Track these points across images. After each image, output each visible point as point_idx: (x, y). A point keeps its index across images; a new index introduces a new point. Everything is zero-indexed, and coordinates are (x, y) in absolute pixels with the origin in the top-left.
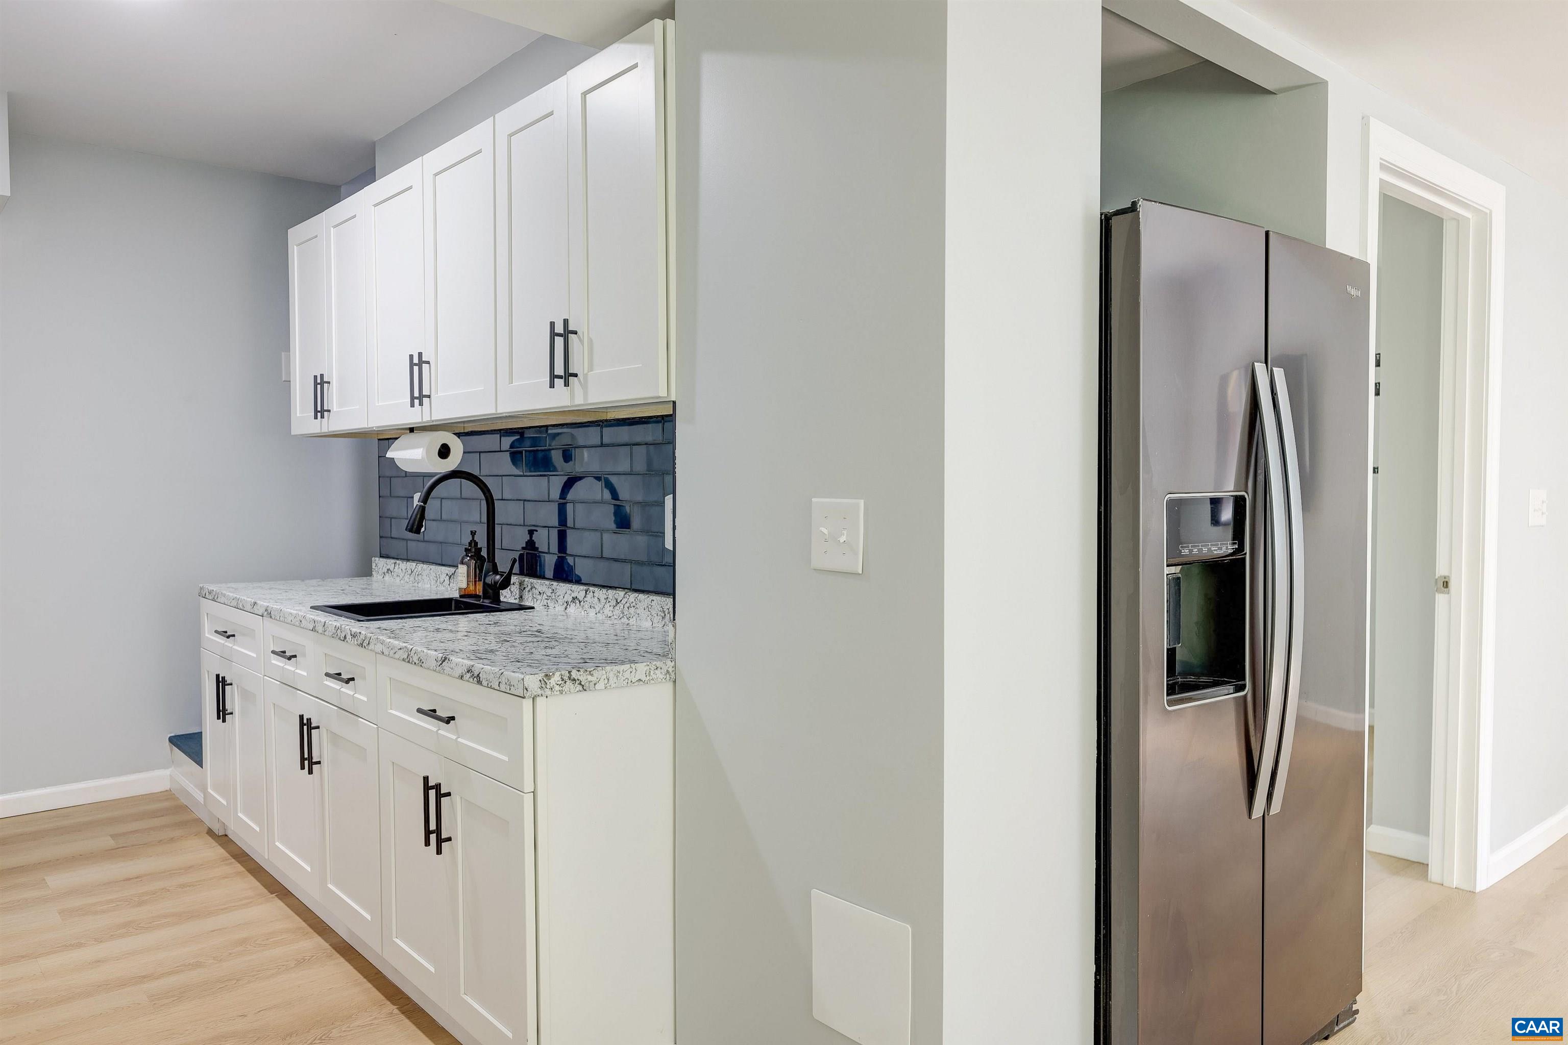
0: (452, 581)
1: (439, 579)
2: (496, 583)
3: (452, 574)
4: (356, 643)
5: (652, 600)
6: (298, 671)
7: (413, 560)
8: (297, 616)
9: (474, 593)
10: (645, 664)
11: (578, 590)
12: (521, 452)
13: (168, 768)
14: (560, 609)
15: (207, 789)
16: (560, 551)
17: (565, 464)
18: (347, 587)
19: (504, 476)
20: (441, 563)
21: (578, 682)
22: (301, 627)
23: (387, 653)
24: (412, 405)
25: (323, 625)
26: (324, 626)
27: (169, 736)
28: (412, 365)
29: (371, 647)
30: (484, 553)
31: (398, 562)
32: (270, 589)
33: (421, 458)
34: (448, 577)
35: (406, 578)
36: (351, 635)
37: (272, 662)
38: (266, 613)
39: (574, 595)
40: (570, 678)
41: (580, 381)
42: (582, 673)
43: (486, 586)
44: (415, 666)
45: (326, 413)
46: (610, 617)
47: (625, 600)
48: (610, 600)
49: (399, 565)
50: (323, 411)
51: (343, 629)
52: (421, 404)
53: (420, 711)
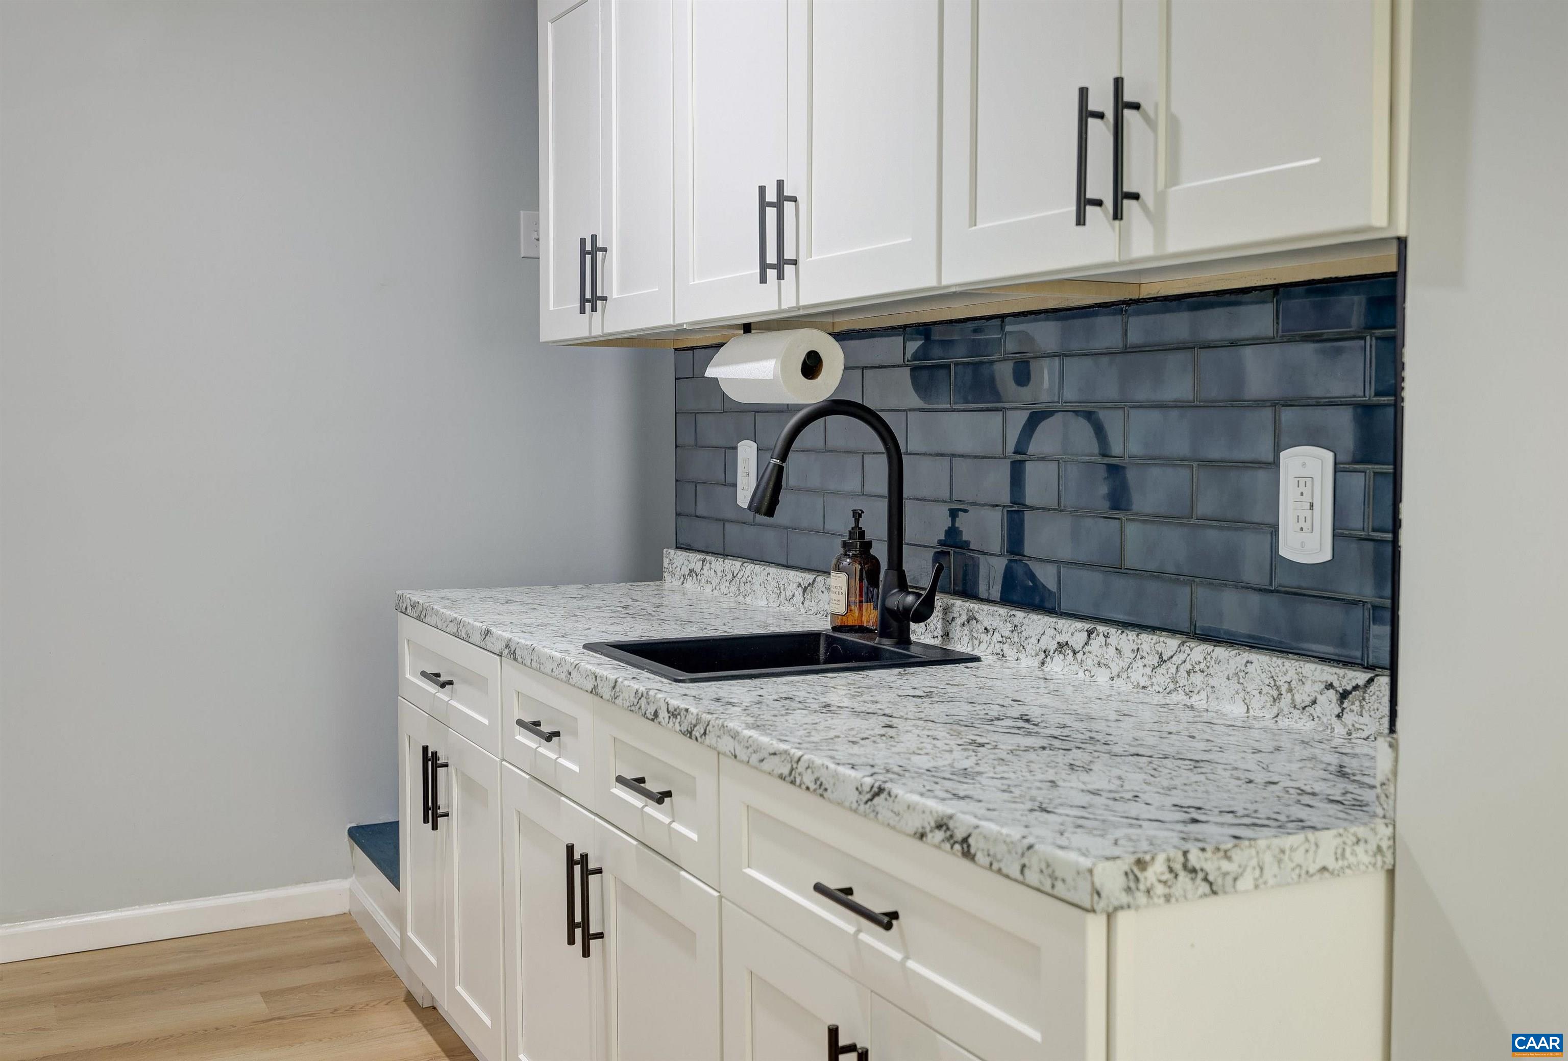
0: (809, 597)
1: (783, 593)
2: (907, 610)
3: (809, 585)
4: (677, 727)
5: (1248, 662)
6: (562, 761)
7: (735, 556)
8: (563, 663)
9: (856, 623)
10: (1333, 832)
11: (1072, 630)
12: (947, 367)
13: (346, 878)
14: (1028, 662)
15: (407, 932)
16: (1011, 552)
17: (1020, 388)
18: (630, 602)
19: (910, 410)
20: (785, 563)
21: (1201, 875)
22: (570, 684)
23: (745, 758)
24: (763, 280)
25: (613, 685)
26: (614, 687)
27: (348, 827)
28: (763, 205)
29: (710, 739)
30: (880, 551)
31: (708, 558)
32: (508, 602)
33: (772, 378)
34: (800, 590)
35: (723, 587)
36: (668, 712)
37: (516, 738)
38: (507, 651)
39: (1063, 638)
40: (1185, 866)
41: (1145, 208)
42: (1209, 854)
43: (887, 615)
44: (807, 794)
45: (599, 303)
46: (1144, 687)
47: (1182, 656)
48: (1145, 654)
49: (710, 564)
50: (594, 300)
51: (652, 699)
52: (780, 277)
53: (819, 888)
